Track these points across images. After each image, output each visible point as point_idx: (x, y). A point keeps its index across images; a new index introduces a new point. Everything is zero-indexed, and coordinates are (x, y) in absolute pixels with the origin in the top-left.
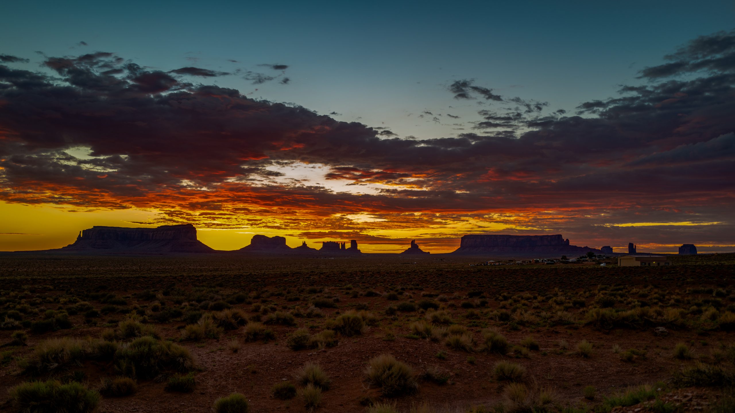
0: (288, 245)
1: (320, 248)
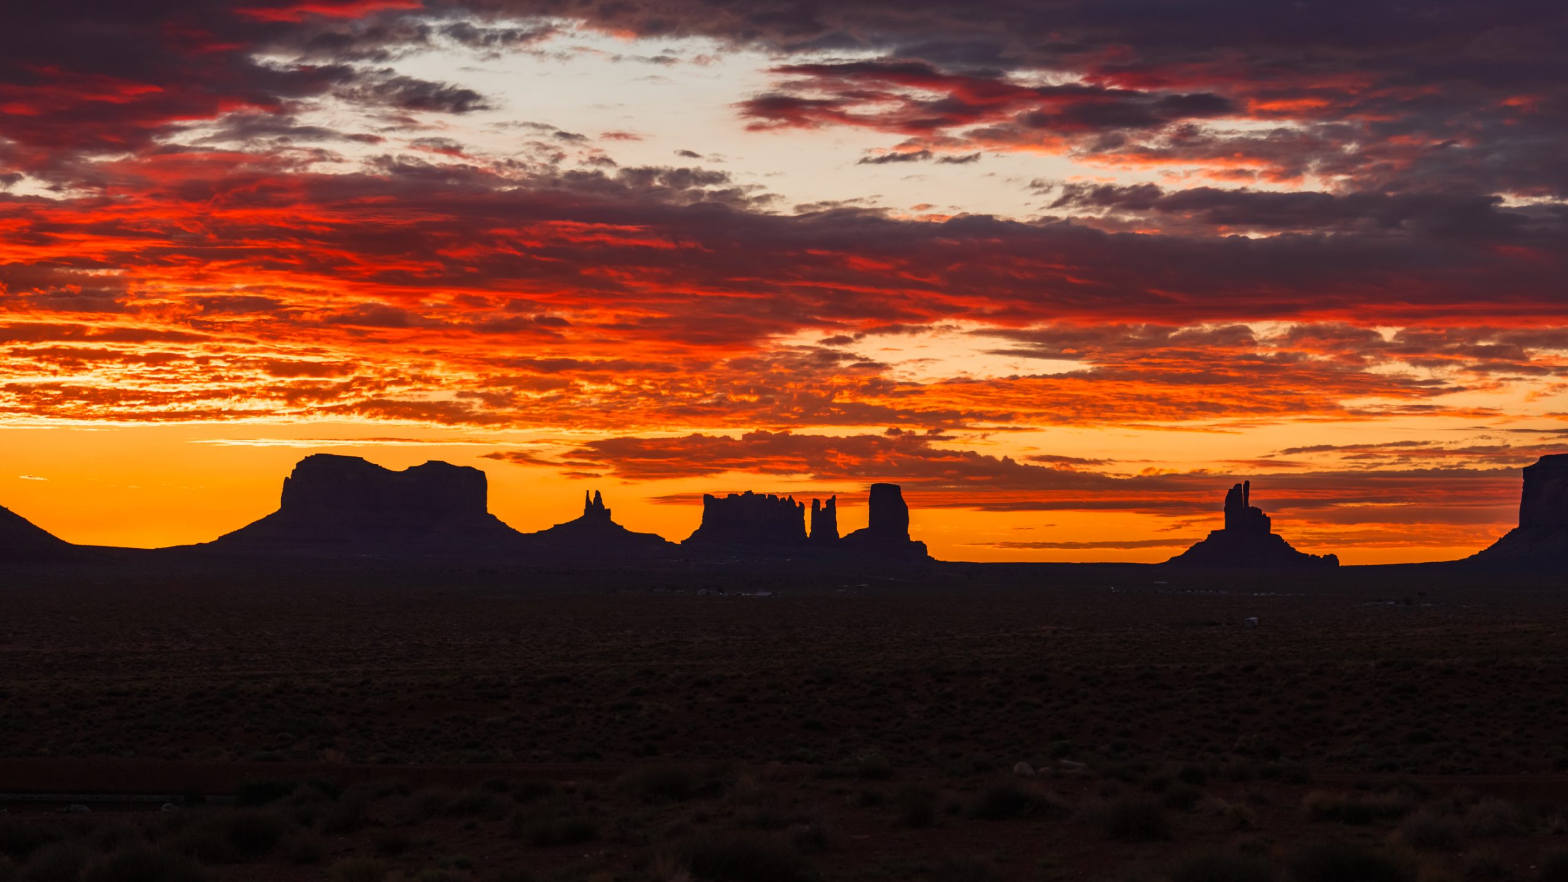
0: (500, 518)
1: (687, 535)
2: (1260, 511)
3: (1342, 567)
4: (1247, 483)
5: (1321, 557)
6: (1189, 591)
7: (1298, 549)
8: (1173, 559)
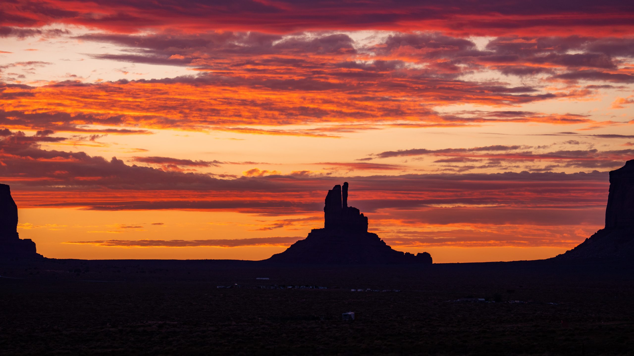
2: (358, 211)
3: (435, 264)
4: (346, 184)
5: (415, 255)
6: (290, 287)
7: (393, 248)
8: (275, 256)
